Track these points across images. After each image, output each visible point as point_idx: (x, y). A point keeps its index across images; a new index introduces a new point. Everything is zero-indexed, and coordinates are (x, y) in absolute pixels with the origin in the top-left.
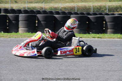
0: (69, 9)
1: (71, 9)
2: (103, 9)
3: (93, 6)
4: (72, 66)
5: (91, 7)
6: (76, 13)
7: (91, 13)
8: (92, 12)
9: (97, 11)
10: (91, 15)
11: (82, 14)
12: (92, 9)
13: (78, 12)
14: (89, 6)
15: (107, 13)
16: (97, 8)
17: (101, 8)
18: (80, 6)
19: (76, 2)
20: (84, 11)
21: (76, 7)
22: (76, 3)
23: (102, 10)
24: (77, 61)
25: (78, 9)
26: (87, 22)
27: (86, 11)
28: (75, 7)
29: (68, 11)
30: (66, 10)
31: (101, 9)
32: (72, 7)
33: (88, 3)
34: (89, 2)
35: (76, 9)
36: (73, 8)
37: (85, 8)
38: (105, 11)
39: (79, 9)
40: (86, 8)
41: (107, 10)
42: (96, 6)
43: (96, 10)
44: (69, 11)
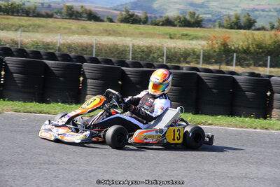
0: (79, 49)
1: (83, 50)
2: (155, 55)
3: (133, 46)
4: (80, 180)
5: (128, 47)
6: (94, 60)
7: (127, 61)
8: (129, 59)
9: (141, 57)
10: (128, 66)
11: (108, 61)
12: (131, 53)
13: (98, 58)
14: (123, 46)
15: (165, 63)
16: (143, 51)
17: (150, 51)
18: (104, 43)
19: (95, 34)
20: (113, 57)
21: (94, 45)
22: (95, 37)
23: (154, 57)
24: (92, 171)
25: (99, 51)
26: (120, 83)
27: (118, 57)
28: (92, 46)
29: (77, 53)
30: (71, 52)
31: (152, 55)
32: (85, 44)
33: (123, 38)
34: (125, 36)
35: (94, 50)
36: (87, 48)
37: (115, 50)
38: (160, 60)
39: (101, 50)
40: (117, 49)
41: (165, 58)
42: (139, 47)
43: (139, 56)
44: (79, 54)
